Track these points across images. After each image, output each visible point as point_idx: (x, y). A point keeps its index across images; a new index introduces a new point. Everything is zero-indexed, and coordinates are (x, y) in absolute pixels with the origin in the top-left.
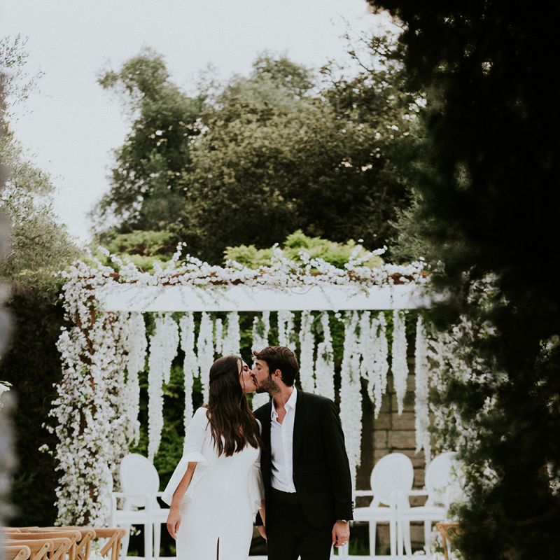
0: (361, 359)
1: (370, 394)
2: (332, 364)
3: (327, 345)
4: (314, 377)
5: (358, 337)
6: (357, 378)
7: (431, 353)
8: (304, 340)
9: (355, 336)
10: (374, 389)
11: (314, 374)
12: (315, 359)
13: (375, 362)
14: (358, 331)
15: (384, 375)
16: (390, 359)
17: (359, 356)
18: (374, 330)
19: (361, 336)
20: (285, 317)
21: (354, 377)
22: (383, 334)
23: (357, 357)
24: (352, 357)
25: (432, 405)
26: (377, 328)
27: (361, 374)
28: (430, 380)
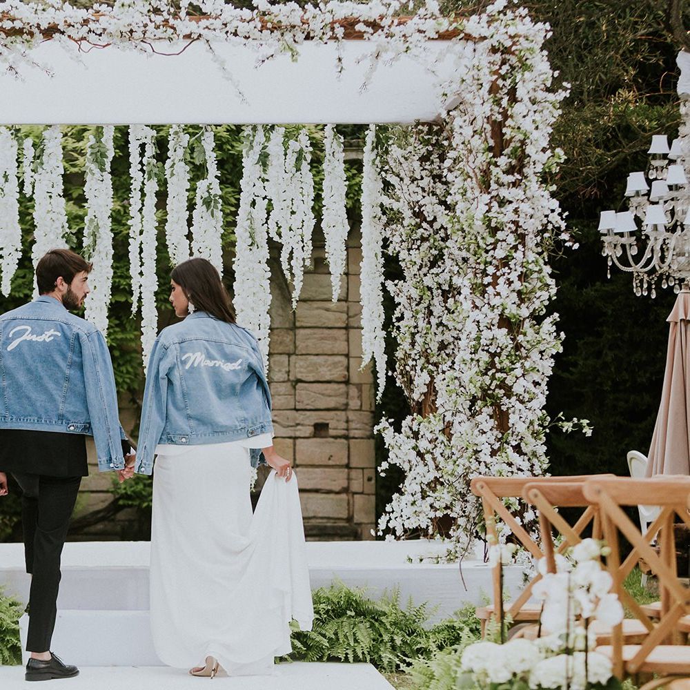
1: (285, 266)
2: (220, 214)
3: (211, 183)
4: (189, 236)
5: (264, 171)
6: (262, 239)
7: (386, 201)
8: (172, 175)
9: (259, 168)
10: (291, 258)
11: (190, 233)
12: (191, 207)
13: (293, 213)
14: (264, 159)
15: (308, 236)
16: (318, 212)
17: (266, 201)
18: (292, 158)
19: (270, 169)
20: (140, 135)
21: (257, 239)
22: (305, 166)
23: (262, 204)
24: (253, 204)
25: (390, 285)
26: (296, 155)
27: (268, 233)
28: (386, 243)
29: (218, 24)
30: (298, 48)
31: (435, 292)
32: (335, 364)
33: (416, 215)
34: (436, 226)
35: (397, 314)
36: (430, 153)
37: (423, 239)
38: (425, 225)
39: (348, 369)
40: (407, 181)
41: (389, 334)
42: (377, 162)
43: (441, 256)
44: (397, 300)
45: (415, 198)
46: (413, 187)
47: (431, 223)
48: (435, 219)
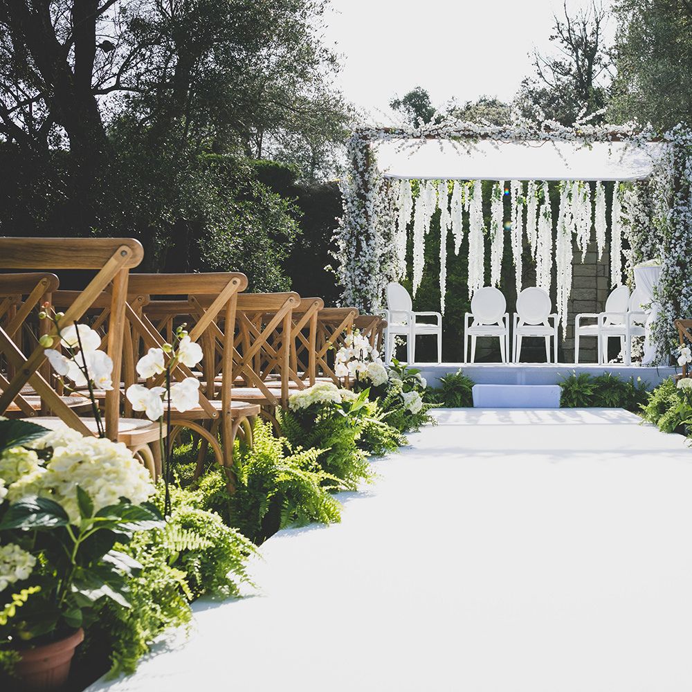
0: (572, 218)
1: (579, 243)
2: (550, 220)
3: (547, 207)
4: (537, 230)
5: (570, 201)
6: (568, 231)
7: (622, 214)
8: (530, 202)
9: (568, 200)
10: (581, 240)
11: (537, 228)
12: (538, 217)
13: (582, 220)
14: (570, 195)
15: (589, 230)
16: (593, 218)
17: (571, 214)
18: (582, 196)
19: (572, 200)
20: (516, 186)
22: (588, 199)
23: (569, 216)
24: (565, 216)
25: (624, 251)
26: (584, 195)
27: (571, 229)
28: (623, 233)
29: (557, 133)
30: (592, 144)
31: (645, 255)
32: (591, 293)
33: (636, 221)
34: (645, 226)
35: (627, 264)
36: (642, 194)
37: (639, 232)
38: (640, 225)
39: (597, 295)
40: (632, 206)
41: (623, 273)
42: (619, 198)
43: (647, 239)
44: (627, 258)
45: (636, 213)
46: (635, 209)
47: (643, 224)
48: (644, 223)
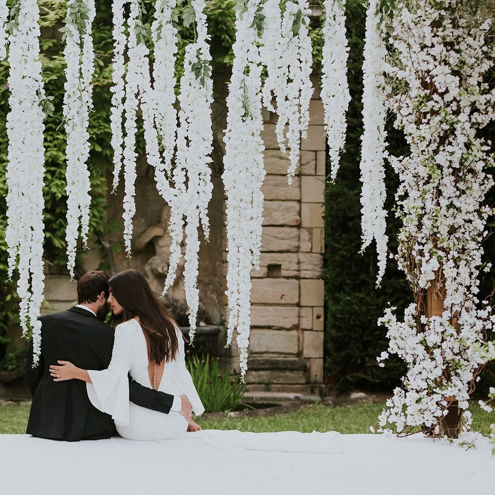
0: (265, 74)
1: (280, 139)
2: (210, 83)
3: (201, 48)
4: (177, 105)
5: (259, 35)
6: (256, 110)
7: (389, 69)
8: (159, 38)
9: (254, 31)
10: (286, 130)
11: (178, 102)
12: (178, 75)
14: (259, 23)
15: (305, 106)
17: (261, 68)
18: (289, 21)
19: (265, 33)
21: (252, 110)
22: (303, 30)
23: (256, 71)
24: (247, 71)
25: (394, 161)
26: (293, 18)
27: (262, 103)
28: (391, 117)
31: (446, 171)
32: (288, 209)
33: (425, 85)
34: (448, 98)
36: (442, 18)
37: (434, 113)
38: (436, 97)
39: (300, 214)
40: (416, 48)
41: (391, 214)
42: (383, 26)
43: (452, 131)
44: (401, 178)
45: (425, 67)
46: (423, 55)
47: (442, 95)
48: (447, 91)
